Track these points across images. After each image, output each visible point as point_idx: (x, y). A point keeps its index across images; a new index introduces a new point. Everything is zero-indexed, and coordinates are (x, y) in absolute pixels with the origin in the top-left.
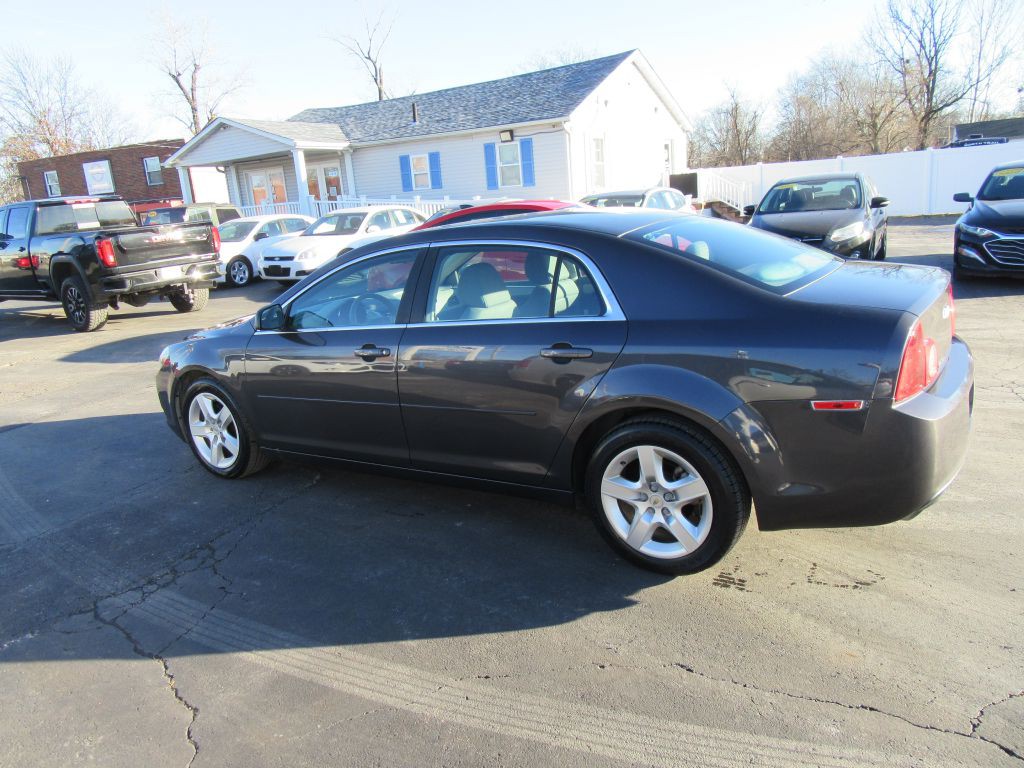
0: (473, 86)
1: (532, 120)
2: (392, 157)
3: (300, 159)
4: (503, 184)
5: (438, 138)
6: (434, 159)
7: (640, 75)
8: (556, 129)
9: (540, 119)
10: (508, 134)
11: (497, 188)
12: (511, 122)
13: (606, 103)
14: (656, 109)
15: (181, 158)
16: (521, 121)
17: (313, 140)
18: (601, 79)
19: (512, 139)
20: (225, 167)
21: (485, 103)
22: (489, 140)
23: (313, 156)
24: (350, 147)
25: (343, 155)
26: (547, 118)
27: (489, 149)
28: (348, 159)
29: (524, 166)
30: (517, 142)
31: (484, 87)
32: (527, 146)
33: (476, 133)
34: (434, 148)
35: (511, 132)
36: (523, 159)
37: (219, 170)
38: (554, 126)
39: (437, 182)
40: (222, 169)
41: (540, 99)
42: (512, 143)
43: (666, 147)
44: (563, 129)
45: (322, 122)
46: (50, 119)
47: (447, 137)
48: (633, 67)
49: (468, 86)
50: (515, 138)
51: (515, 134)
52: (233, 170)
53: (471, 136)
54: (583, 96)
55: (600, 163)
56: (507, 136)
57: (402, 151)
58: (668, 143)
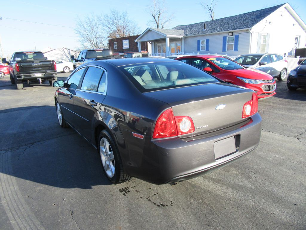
0: (227, 18)
1: (239, 29)
2: (195, 40)
3: (168, 40)
4: (228, 50)
5: (209, 35)
6: (208, 41)
7: (288, 12)
8: (247, 32)
9: (242, 28)
10: (231, 33)
11: (225, 51)
12: (233, 30)
13: (270, 23)
14: (293, 25)
15: (139, 39)
16: (236, 29)
17: (173, 35)
18: (269, 14)
19: (232, 35)
20: (152, 42)
21: (227, 23)
22: (225, 35)
23: (172, 40)
24: (184, 37)
25: (182, 40)
26: (244, 28)
27: (225, 38)
28: (183, 41)
29: (235, 44)
30: (234, 36)
31: (230, 18)
32: (237, 37)
33: (221, 33)
34: (208, 38)
35: (232, 33)
36: (235, 42)
37: (150, 43)
38: (246, 31)
39: (207, 49)
40: (151, 43)
41: (245, 22)
42: (232, 36)
43: (297, 38)
44: (249, 32)
45: (181, 29)
46: (120, 29)
47: (212, 34)
48: (285, 9)
49: (225, 18)
50: (233, 35)
51: (234, 33)
52: (153, 43)
53: (219, 34)
54: (260, 20)
55: (264, 44)
56: (230, 34)
57: (198, 38)
58: (298, 37)
